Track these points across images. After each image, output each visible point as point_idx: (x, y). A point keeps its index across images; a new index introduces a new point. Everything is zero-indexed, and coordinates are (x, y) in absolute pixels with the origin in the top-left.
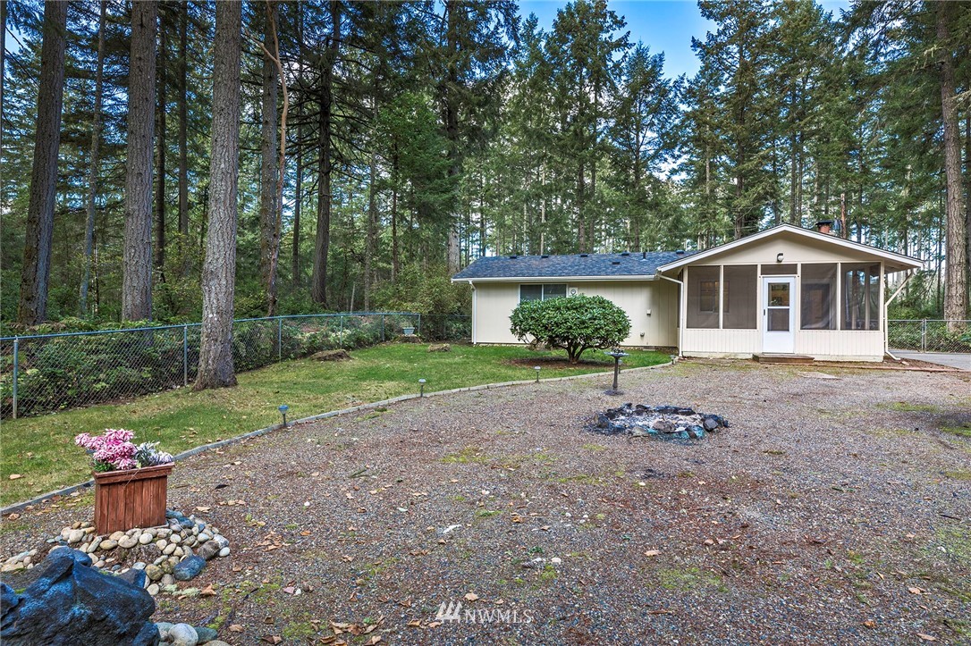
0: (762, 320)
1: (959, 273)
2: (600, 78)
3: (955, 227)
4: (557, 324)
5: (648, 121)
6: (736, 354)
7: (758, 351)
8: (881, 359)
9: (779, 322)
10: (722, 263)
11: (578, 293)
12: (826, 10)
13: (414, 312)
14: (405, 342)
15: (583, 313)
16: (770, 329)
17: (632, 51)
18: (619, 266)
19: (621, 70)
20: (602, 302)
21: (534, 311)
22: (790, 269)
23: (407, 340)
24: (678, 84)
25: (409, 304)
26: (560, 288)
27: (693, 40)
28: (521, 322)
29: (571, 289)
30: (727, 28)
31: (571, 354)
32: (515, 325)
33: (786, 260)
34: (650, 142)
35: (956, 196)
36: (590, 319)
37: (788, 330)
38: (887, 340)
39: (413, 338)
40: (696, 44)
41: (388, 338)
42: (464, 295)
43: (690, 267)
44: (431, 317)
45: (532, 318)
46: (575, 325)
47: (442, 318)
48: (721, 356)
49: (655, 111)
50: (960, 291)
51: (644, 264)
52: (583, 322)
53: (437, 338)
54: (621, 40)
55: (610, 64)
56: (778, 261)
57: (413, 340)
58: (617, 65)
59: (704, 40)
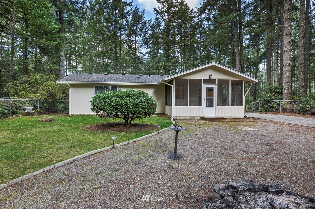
0: (204, 102)
2: (122, 15)
4: (121, 106)
5: (139, 33)
6: (194, 117)
7: (202, 115)
8: (243, 117)
9: (210, 103)
10: (189, 78)
11: (123, 90)
12: (191, 8)
13: (35, 99)
14: (26, 115)
15: (135, 99)
16: (206, 106)
17: (134, 8)
18: (140, 79)
19: (130, 14)
20: (143, 93)
21: (106, 98)
22: (213, 81)
23: (27, 114)
24: (150, 21)
25: (32, 95)
26: (115, 87)
27: (154, 8)
28: (98, 104)
29: (119, 88)
30: (164, 6)
31: (127, 121)
32: (94, 106)
33: (213, 77)
34: (140, 41)
35: (238, 63)
36: (139, 102)
37: (213, 107)
39: (32, 113)
40: (155, 10)
41: (14, 113)
42: (65, 91)
43: (176, 79)
44: (46, 101)
45: (106, 102)
46: (132, 106)
47: (54, 102)
48: (189, 118)
49: (141, 30)
51: (150, 79)
52: (136, 104)
53: (50, 112)
54: (130, 3)
55: (126, 11)
56: (210, 78)
57: (32, 114)
58: (129, 11)
59: (157, 9)
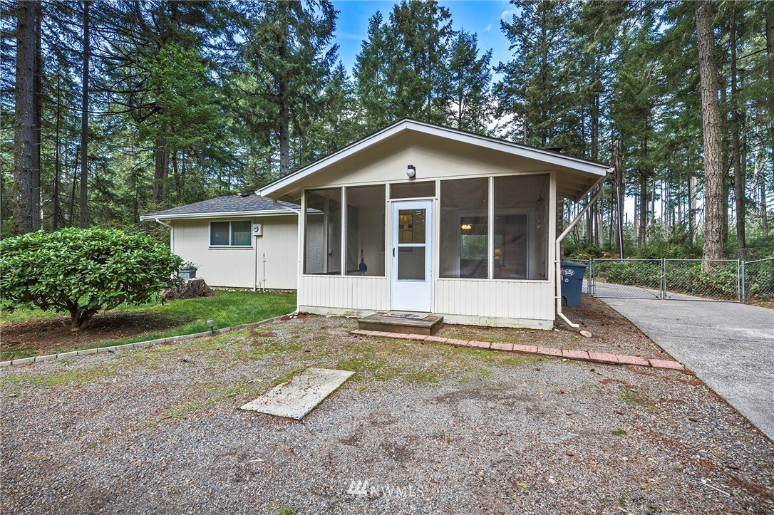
0: (392, 263)
1: (715, 206)
3: (710, 155)
6: (359, 311)
7: (385, 307)
8: (548, 326)
9: (412, 267)
10: (345, 183)
16: (401, 277)
22: (425, 189)
26: (247, 225)
27: (502, 23)
29: (254, 226)
35: (712, 121)
37: (424, 279)
38: (559, 296)
40: (505, 26)
48: (342, 313)
50: (717, 226)
54: (445, 28)
56: (411, 177)
59: (511, 23)
